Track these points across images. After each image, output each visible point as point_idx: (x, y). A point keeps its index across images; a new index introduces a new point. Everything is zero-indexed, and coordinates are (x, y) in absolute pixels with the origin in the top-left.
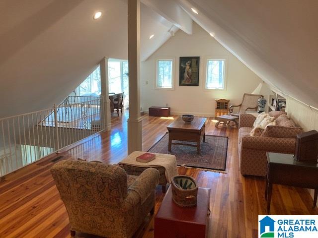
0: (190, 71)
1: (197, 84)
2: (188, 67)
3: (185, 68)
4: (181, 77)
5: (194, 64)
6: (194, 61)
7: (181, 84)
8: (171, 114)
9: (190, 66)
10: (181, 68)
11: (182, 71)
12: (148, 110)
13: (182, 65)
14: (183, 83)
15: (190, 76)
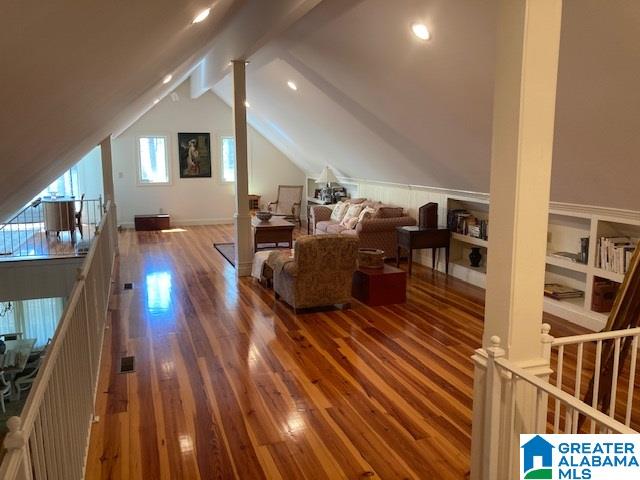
0: (196, 155)
1: (208, 175)
2: (193, 148)
3: (187, 150)
4: (183, 165)
5: (201, 144)
6: (202, 140)
7: (182, 176)
8: (171, 225)
9: (196, 147)
10: (180, 149)
11: (183, 155)
12: (133, 223)
13: (183, 146)
14: (186, 173)
15: (197, 163)
